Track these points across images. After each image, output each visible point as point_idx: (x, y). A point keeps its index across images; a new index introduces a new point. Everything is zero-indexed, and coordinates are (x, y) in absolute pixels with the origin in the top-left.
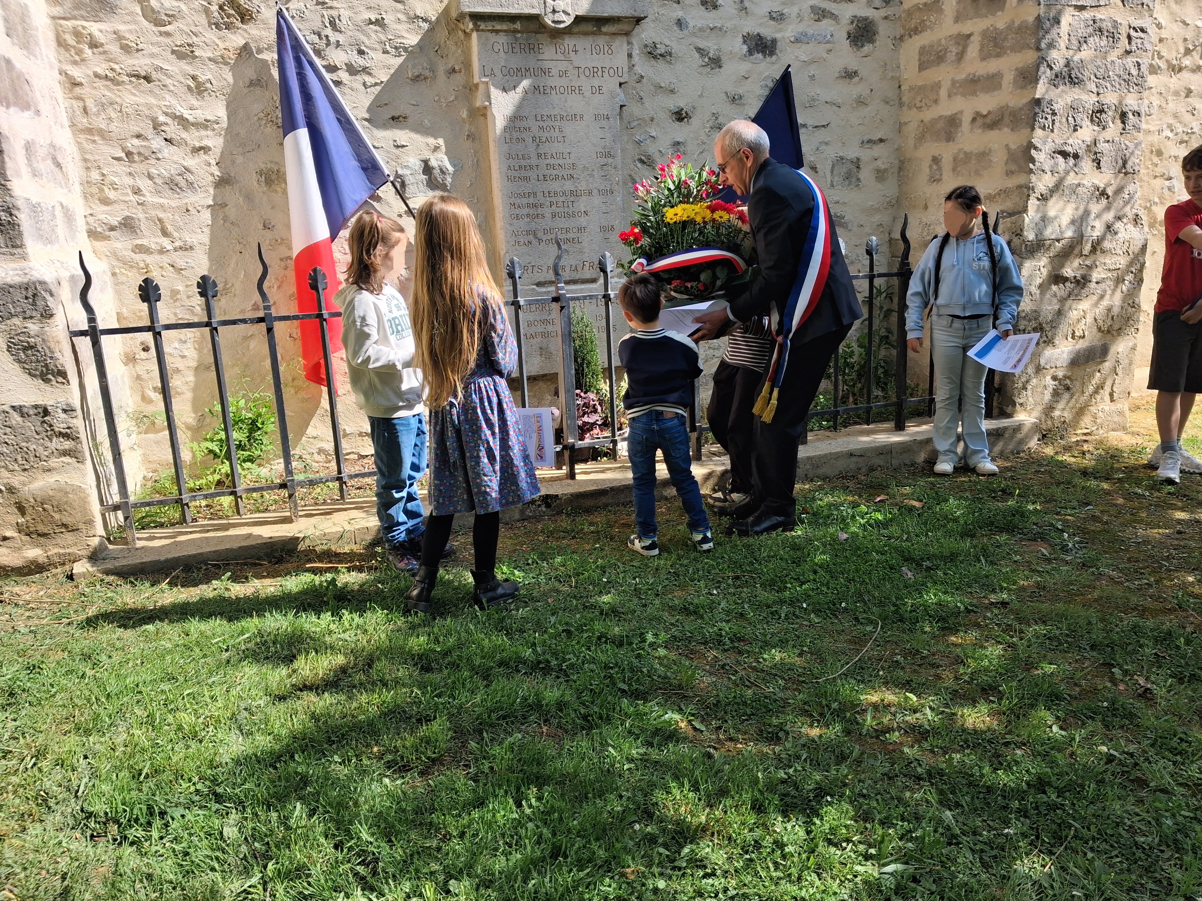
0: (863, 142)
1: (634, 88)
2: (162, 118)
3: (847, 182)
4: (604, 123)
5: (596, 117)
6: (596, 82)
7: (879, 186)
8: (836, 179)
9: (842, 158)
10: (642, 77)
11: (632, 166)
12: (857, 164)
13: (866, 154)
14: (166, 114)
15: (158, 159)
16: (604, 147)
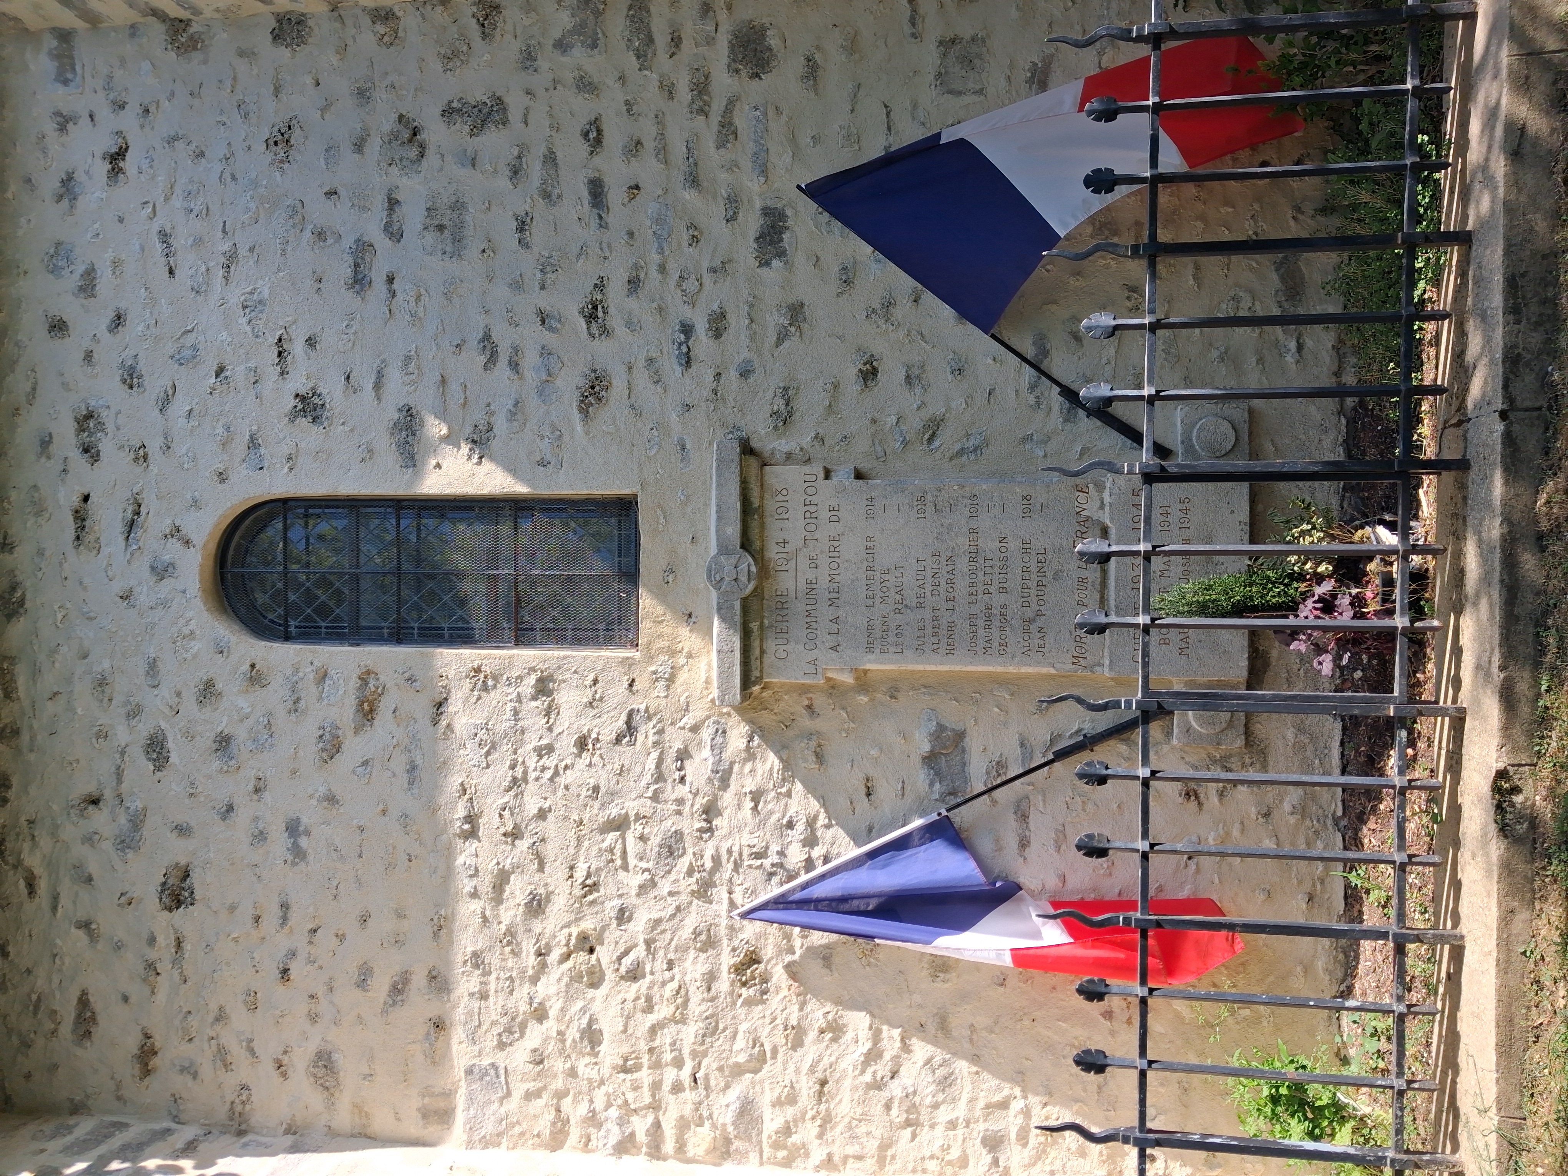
0: (914, 36)
2: (868, 1077)
3: (977, 62)
4: (878, 505)
5: (870, 517)
6: (824, 515)
10: (817, 436)
11: (938, 455)
12: (948, 44)
13: (933, 28)
14: (863, 1072)
15: (915, 1093)
16: (911, 506)
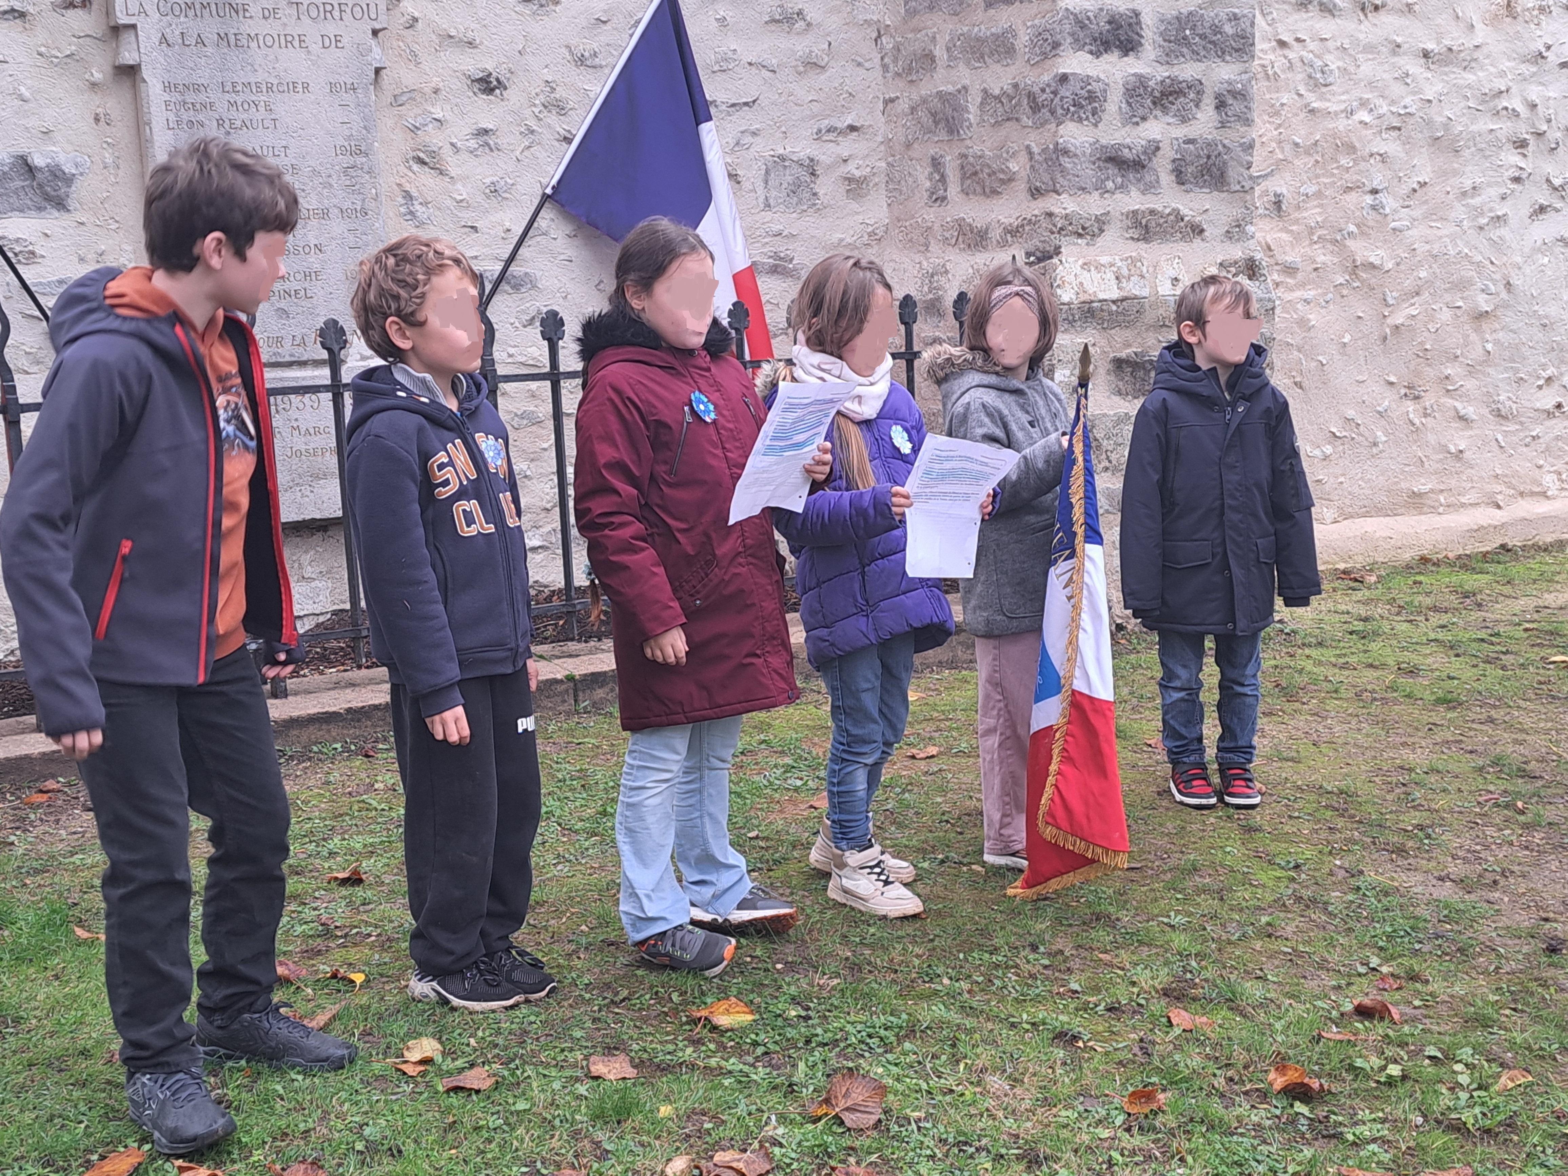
0: (820, 131)
1: (400, 38)
3: (794, 199)
4: (348, 98)
5: (333, 87)
6: (331, 29)
7: (854, 206)
8: (774, 193)
9: (782, 158)
10: (415, 20)
11: (403, 169)
12: (811, 168)
13: (825, 153)
16: (350, 137)
